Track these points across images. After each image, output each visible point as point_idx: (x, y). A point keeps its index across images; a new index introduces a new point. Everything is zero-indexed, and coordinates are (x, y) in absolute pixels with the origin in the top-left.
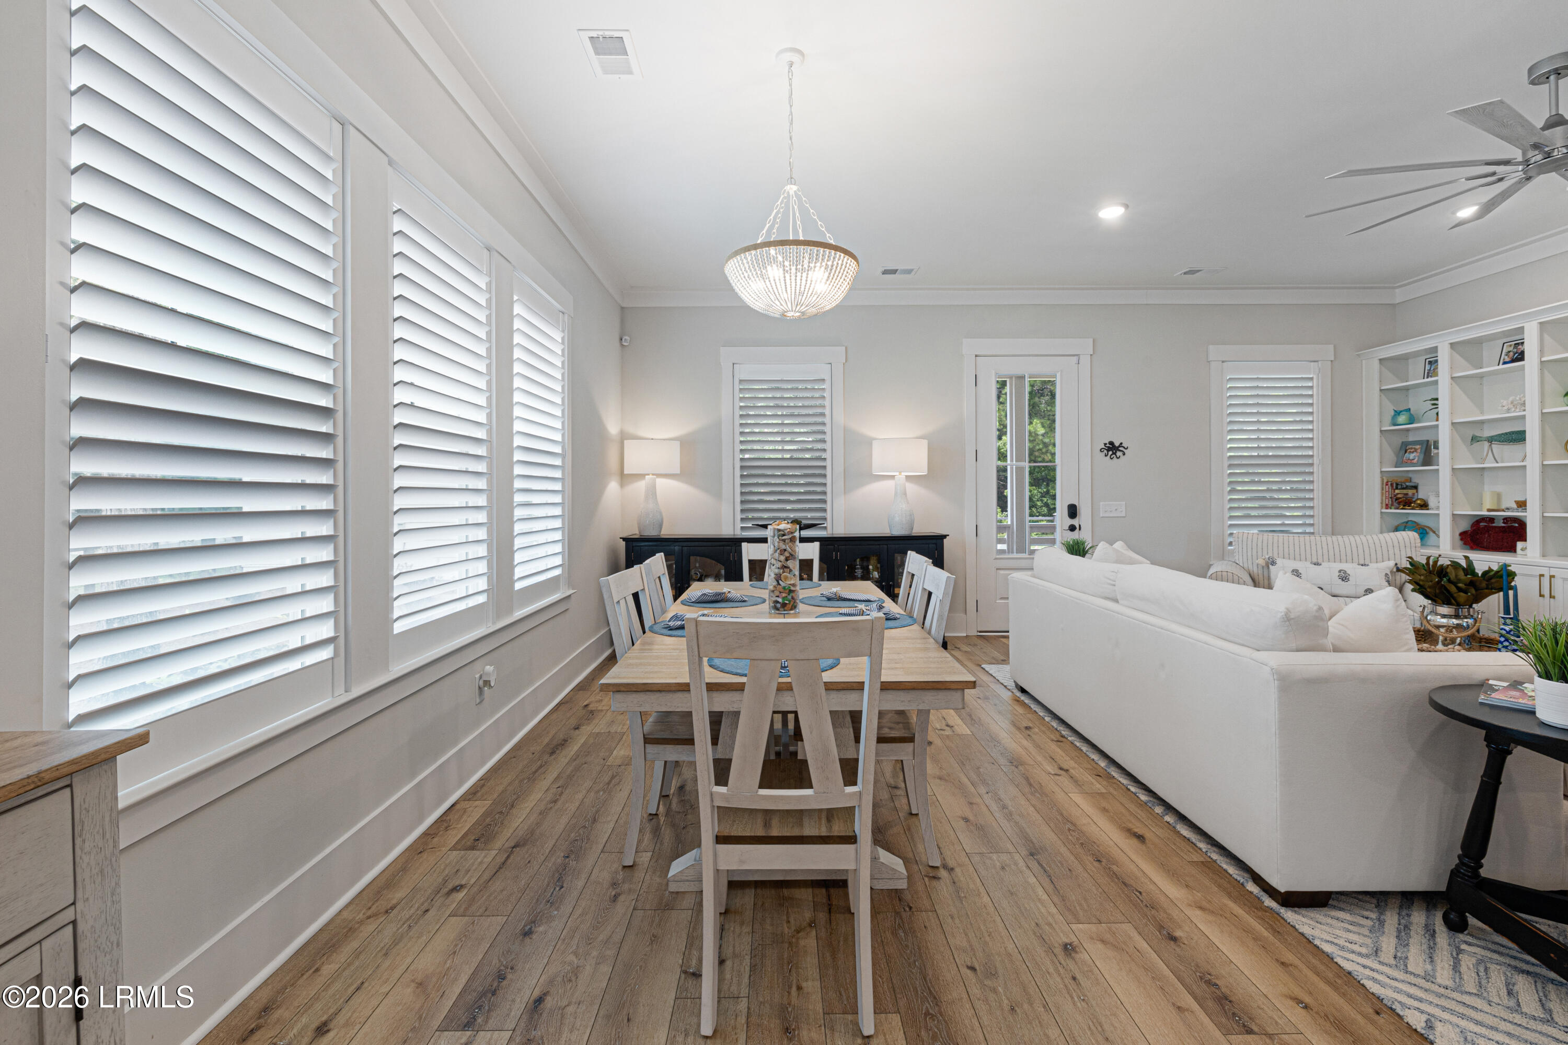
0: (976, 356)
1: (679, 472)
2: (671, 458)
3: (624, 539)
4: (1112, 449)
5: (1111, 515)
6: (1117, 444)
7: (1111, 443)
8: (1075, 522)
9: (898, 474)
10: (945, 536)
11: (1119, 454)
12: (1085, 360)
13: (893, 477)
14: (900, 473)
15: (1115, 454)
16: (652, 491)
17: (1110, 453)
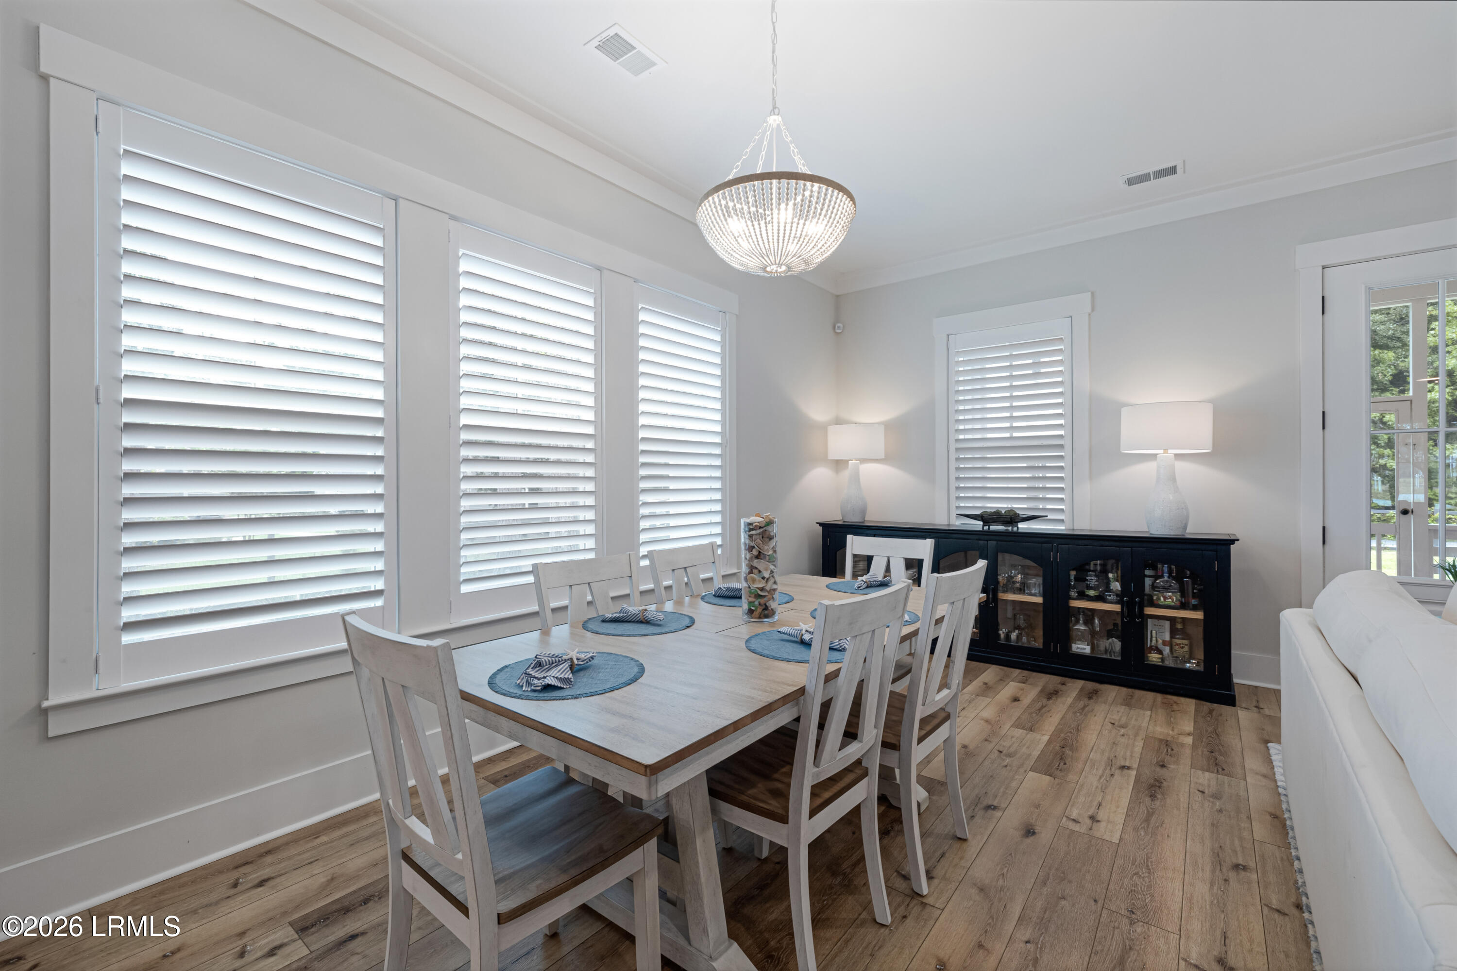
0: (1324, 267)
1: (883, 457)
2: (878, 443)
3: (821, 524)
9: (1161, 451)
10: (1233, 541)
13: (1154, 457)
14: (1166, 450)
16: (856, 478)
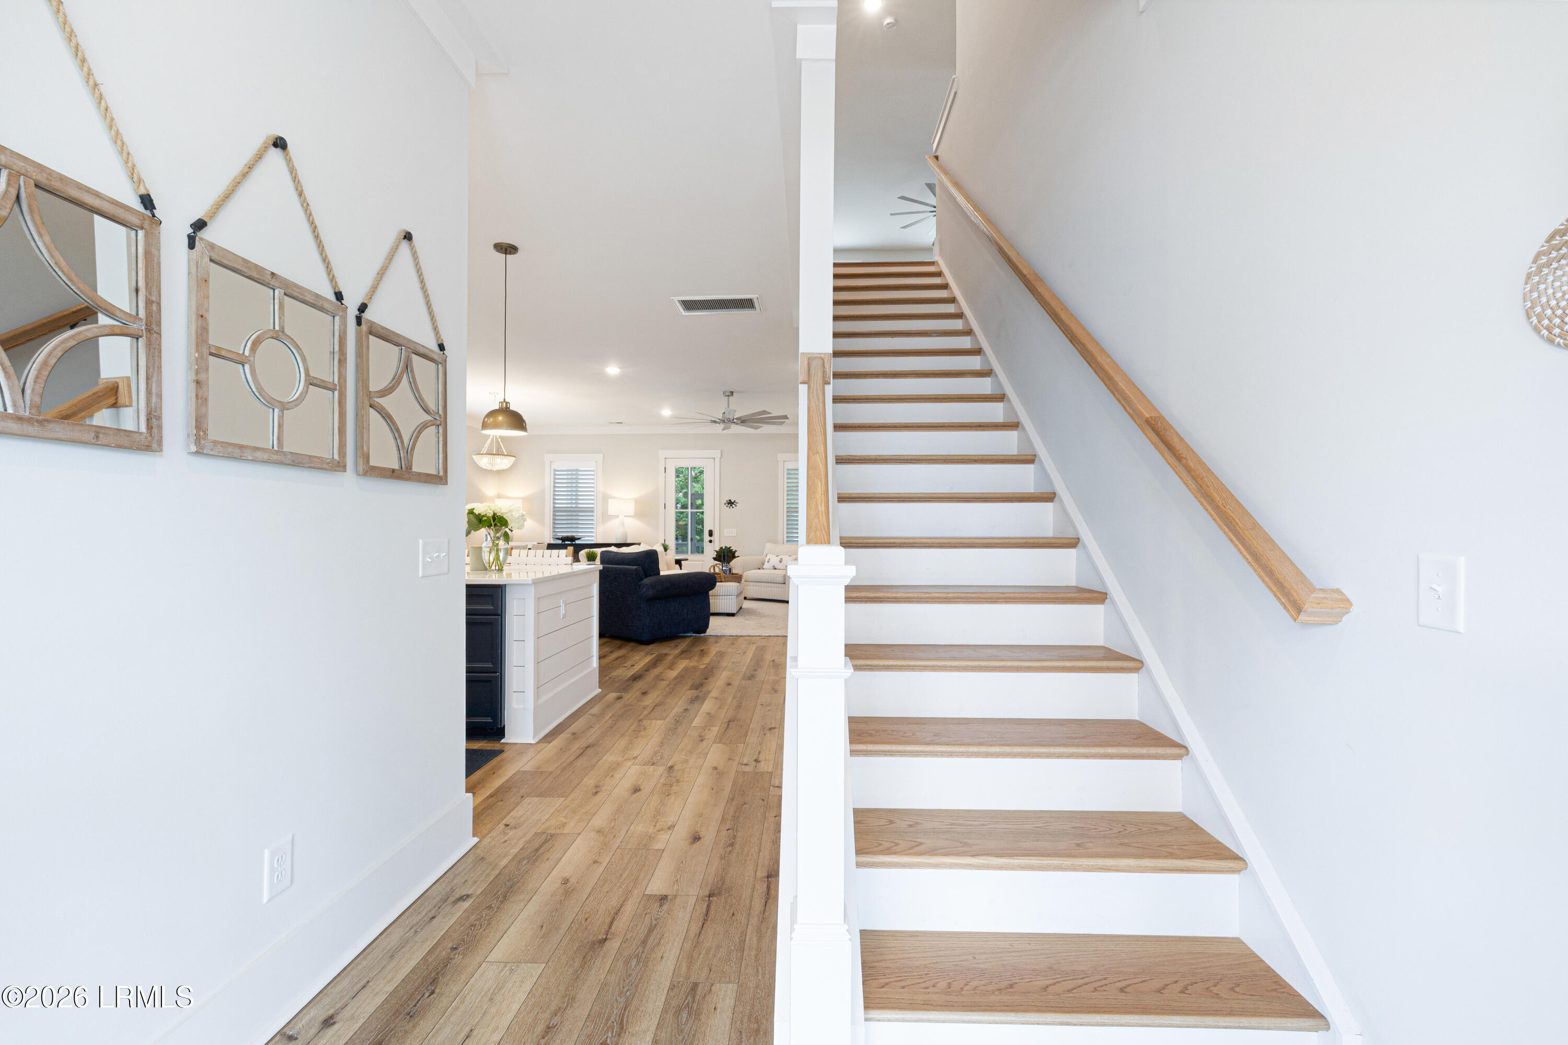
4: (730, 503)
5: (730, 535)
6: (733, 501)
7: (730, 500)
8: (712, 538)
11: (733, 505)
12: (717, 461)
15: (731, 505)
17: (729, 505)
